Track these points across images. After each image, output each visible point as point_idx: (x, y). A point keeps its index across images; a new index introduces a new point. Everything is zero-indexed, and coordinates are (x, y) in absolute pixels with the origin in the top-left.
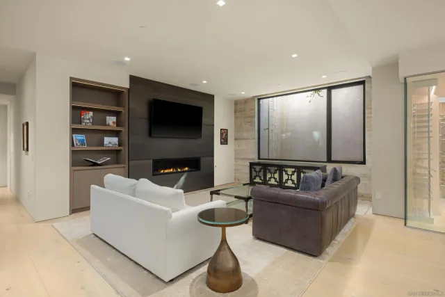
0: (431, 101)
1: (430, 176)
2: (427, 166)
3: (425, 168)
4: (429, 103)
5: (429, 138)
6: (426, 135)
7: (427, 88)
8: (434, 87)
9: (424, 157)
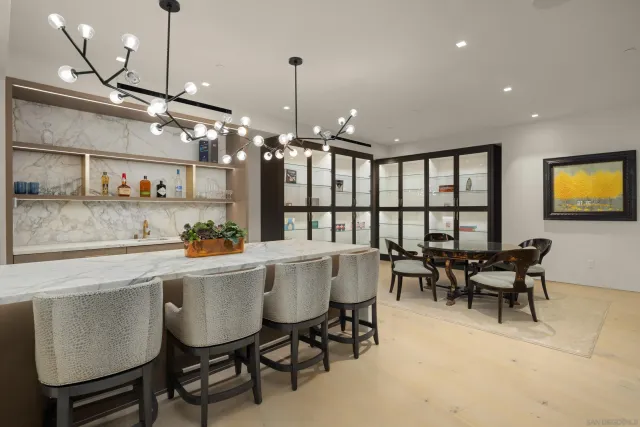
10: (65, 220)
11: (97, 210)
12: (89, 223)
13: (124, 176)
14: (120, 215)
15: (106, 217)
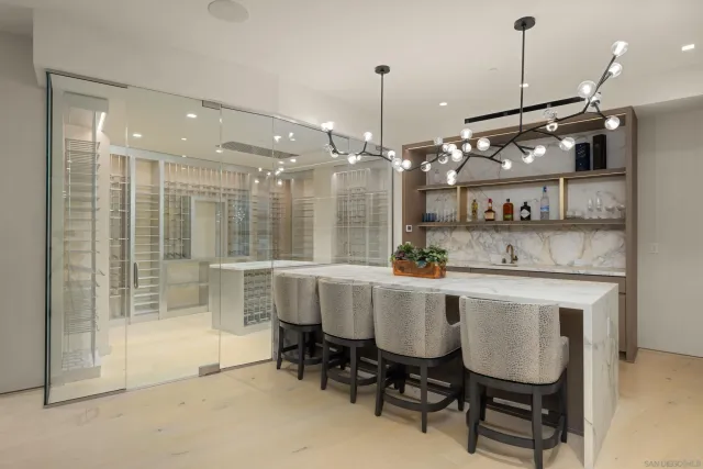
0: (97, 141)
1: (94, 284)
2: (90, 266)
3: (85, 270)
4: (94, 144)
5: (94, 211)
6: (89, 205)
7: (89, 114)
8: (103, 114)
9: (84, 249)
10: (454, 241)
11: (476, 234)
12: (470, 245)
13: (490, 201)
14: (493, 238)
15: (482, 240)
